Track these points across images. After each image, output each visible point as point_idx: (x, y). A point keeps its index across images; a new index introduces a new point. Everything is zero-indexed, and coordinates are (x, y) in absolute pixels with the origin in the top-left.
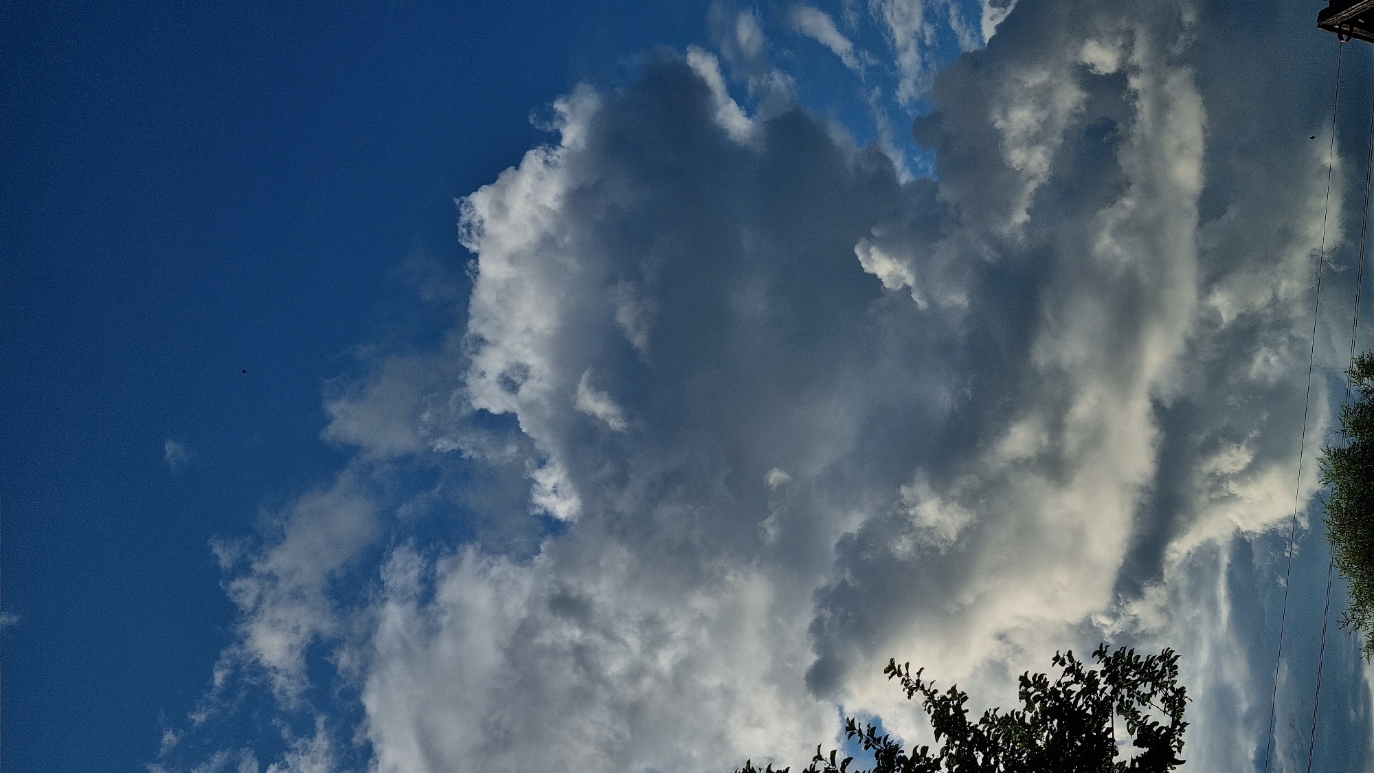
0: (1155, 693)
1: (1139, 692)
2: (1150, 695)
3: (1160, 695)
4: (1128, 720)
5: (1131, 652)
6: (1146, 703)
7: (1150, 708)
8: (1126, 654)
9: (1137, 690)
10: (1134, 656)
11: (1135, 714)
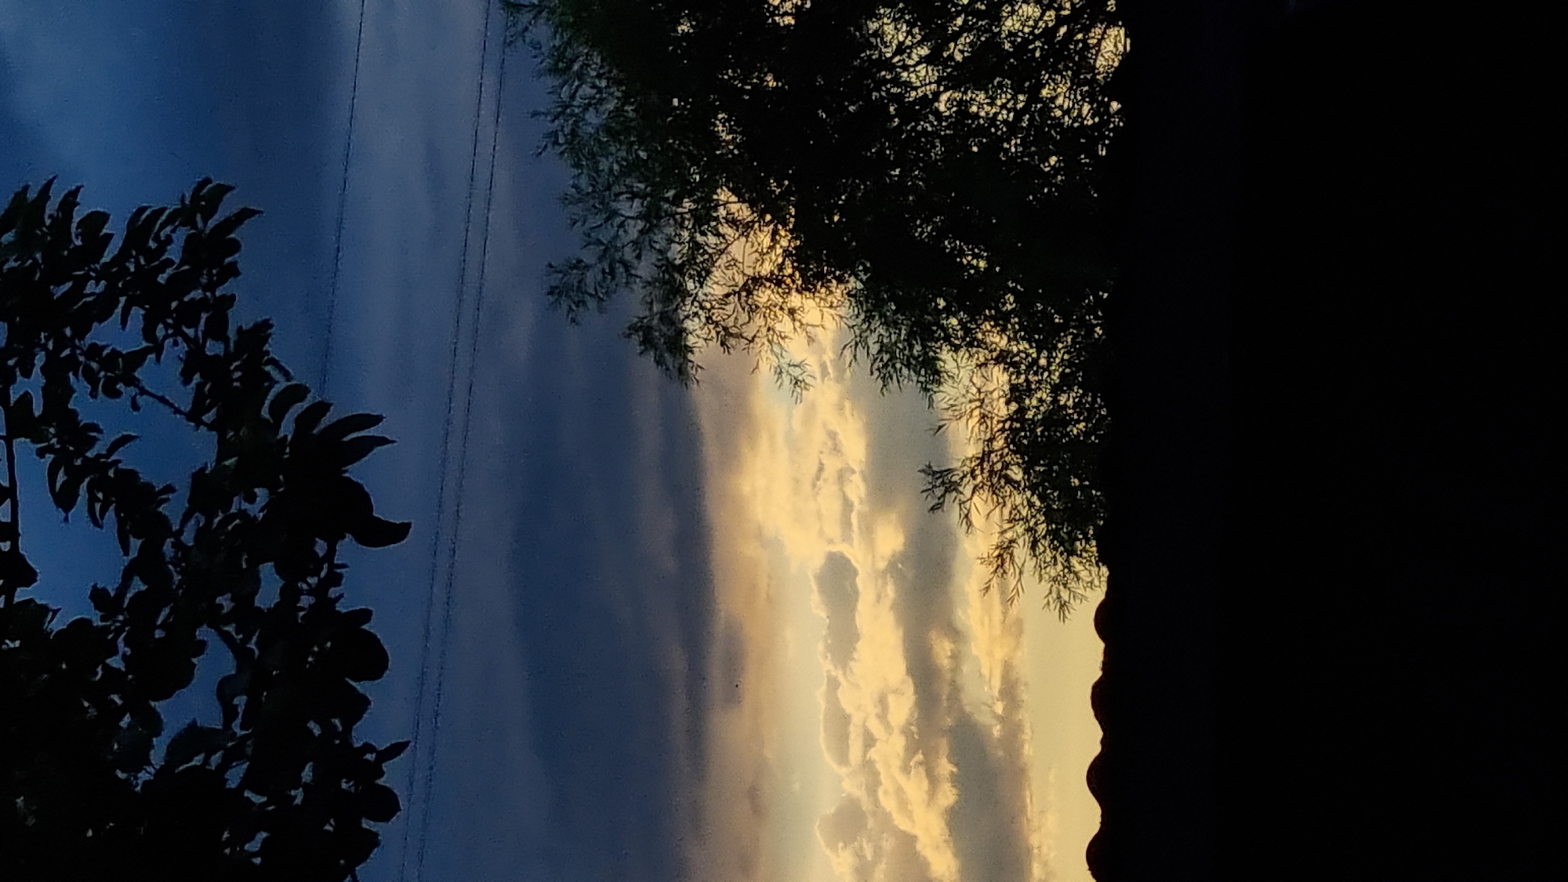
0: (158, 349)
1: (94, 351)
2: (137, 358)
3: (174, 352)
4: (50, 457)
5: (70, 201)
6: (120, 386)
7: (135, 407)
8: (51, 208)
9: (89, 339)
10: (78, 215)
11: (79, 435)
